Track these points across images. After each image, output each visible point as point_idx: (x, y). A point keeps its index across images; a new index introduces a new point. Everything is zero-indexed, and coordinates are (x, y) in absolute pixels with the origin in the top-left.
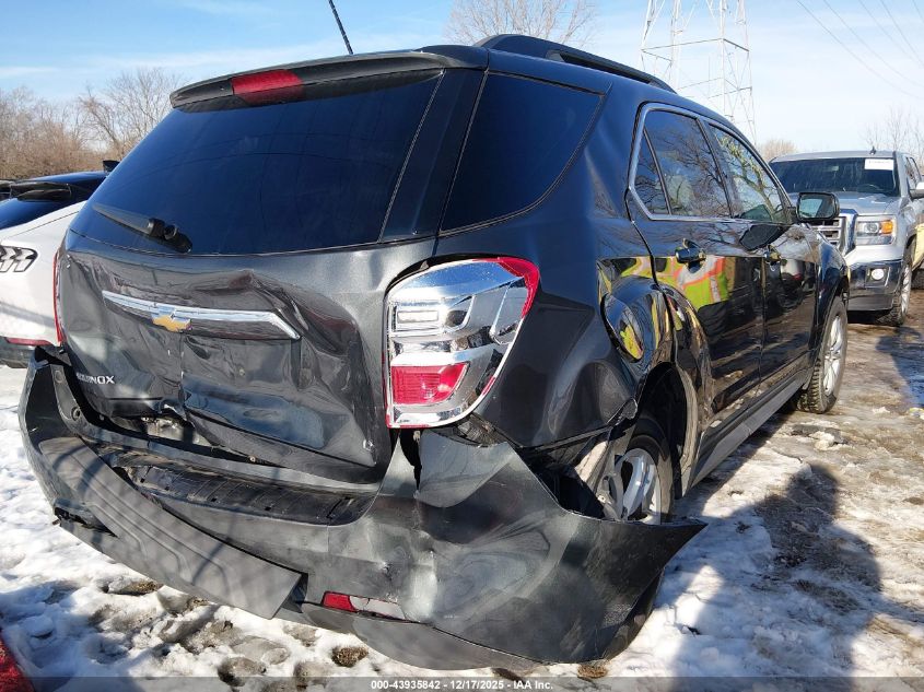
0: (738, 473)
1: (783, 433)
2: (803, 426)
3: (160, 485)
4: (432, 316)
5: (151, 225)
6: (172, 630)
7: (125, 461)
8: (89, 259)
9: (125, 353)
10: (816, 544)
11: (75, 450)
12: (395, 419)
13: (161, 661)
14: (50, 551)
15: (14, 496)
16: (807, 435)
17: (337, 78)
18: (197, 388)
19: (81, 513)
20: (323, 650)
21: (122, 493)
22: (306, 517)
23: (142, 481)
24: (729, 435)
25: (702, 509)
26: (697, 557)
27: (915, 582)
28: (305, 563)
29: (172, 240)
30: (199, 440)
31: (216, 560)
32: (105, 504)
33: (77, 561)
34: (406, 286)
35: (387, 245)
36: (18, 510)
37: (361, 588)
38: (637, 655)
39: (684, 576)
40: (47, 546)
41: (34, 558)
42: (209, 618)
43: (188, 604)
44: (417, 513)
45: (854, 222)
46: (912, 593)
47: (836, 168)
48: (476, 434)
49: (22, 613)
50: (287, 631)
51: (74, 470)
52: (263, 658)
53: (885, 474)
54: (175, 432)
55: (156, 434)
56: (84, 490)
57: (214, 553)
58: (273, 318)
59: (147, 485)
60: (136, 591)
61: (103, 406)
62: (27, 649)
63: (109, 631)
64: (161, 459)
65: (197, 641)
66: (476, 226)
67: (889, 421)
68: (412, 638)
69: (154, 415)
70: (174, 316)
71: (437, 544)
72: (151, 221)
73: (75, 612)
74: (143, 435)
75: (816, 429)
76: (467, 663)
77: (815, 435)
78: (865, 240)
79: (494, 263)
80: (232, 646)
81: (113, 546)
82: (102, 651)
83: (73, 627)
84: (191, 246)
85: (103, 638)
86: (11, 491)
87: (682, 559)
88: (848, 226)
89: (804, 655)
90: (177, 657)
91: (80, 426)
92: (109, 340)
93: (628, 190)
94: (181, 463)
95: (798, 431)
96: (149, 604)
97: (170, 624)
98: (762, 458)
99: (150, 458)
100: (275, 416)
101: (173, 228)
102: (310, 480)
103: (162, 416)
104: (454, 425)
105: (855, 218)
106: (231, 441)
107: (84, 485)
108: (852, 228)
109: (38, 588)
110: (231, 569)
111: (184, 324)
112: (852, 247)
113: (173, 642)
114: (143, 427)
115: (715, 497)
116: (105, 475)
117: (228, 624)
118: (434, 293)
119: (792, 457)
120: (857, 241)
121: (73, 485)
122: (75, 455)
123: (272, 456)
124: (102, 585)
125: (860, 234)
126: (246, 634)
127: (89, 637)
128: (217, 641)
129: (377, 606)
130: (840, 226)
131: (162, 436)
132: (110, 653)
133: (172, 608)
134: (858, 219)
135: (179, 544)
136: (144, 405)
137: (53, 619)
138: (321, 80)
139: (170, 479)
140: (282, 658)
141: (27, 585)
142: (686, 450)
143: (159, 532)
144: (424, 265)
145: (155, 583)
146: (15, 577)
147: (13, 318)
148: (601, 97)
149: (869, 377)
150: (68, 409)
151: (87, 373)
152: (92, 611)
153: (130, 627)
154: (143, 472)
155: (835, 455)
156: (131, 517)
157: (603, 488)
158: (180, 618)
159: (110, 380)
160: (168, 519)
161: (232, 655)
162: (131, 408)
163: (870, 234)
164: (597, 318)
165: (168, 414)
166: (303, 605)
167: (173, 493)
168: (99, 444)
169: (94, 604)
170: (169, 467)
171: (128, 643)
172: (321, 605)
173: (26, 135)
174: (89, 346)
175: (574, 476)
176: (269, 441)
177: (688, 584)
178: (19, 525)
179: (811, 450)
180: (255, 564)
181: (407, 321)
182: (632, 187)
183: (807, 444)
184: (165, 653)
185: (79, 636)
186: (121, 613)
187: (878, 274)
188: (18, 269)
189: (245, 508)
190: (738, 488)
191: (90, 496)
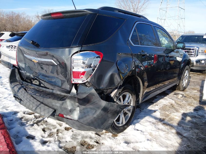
0: (158, 101)
1: (172, 94)
2: (176, 93)
3: (32, 92)
4: (80, 62)
5: (31, 42)
6: (35, 121)
7: (26, 87)
8: (21, 48)
9: (29, 66)
10: (170, 116)
11: (18, 85)
12: (73, 81)
13: (32, 127)
14: (15, 105)
15: (10, 95)
16: (177, 95)
17: (68, 14)
18: (40, 74)
19: (18, 97)
20: (63, 127)
21: (25, 93)
22: (57, 99)
23: (29, 91)
24: (154, 93)
25: (148, 108)
26: (143, 116)
27: (189, 125)
28: (56, 108)
29: (36, 45)
30: (42, 85)
31: (40, 106)
32: (21, 95)
33: (20, 108)
34: (75, 56)
35: (72, 47)
36: (10, 98)
37: (66, 113)
38: (124, 133)
39: (139, 120)
40: (15, 104)
41: (12, 106)
42: (43, 120)
43: (39, 117)
44: (77, 100)
45: (198, 50)
46: (187, 127)
47: (197, 37)
48: (89, 85)
49: (8, 116)
50: (57, 123)
51: (17, 88)
52: (51, 128)
53: (191, 104)
54: (38, 83)
55: (34, 83)
56: (18, 92)
57: (40, 105)
58: (52, 61)
59: (29, 92)
60: (30, 114)
61: (24, 77)
62: (7, 122)
63: (23, 121)
64: (33, 87)
65: (40, 124)
66: (91, 45)
67: (197, 93)
68: (74, 123)
69: (34, 79)
70: (36, 60)
71: (80, 106)
72: (31, 41)
73: (17, 117)
74: (32, 83)
75: (179, 94)
76: (85, 129)
77: (178, 95)
78: (200, 54)
79: (94, 52)
80: (46, 125)
81: (23, 103)
82: (21, 124)
83: (17, 119)
84: (39, 46)
85: (22, 122)
86: (10, 94)
87: (140, 117)
88: (197, 51)
89: (159, 137)
90: (35, 126)
91: (20, 81)
92: (25, 64)
93: (129, 39)
94: (36, 88)
95: (175, 94)
96: (32, 116)
97: (35, 120)
98: (165, 99)
99: (31, 87)
100: (53, 80)
101: (36, 42)
102: (59, 93)
103: (36, 80)
104: (84, 83)
105: (198, 49)
106: (46, 85)
107: (18, 91)
108: (198, 51)
109: (12, 112)
110: (42, 108)
111: (37, 61)
112: (197, 55)
113: (35, 124)
114: (32, 82)
115: (151, 106)
116: (22, 90)
117: (46, 121)
118: (80, 57)
119: (172, 99)
120: (199, 54)
121: (16, 91)
122: (17, 86)
123: (52, 88)
124: (24, 112)
125: (199, 53)
126: (49, 123)
127: (19, 121)
128: (43, 124)
129: (68, 117)
130: (195, 50)
131: (35, 84)
132: (23, 125)
133: (36, 117)
134: (199, 49)
135: (33, 103)
136: (32, 77)
137: (13, 118)
138: (66, 15)
139: (33, 91)
140: (55, 128)
141: (10, 111)
142: (140, 94)
143: (30, 100)
144: (79, 52)
145: (34, 113)
146: (8, 110)
147: (13, 60)
148: (125, 20)
149: (196, 84)
150: (18, 77)
151: (21, 70)
152: (21, 117)
153: (27, 120)
154: (29, 89)
155: (182, 100)
156: (25, 97)
157: (116, 98)
158: (37, 119)
159: (25, 72)
160: (32, 98)
161: (45, 127)
162: (29, 78)
163: (202, 53)
164: (115, 64)
165: (36, 79)
166: (55, 116)
167: (34, 94)
168: (23, 84)
169: (21, 116)
170: (34, 89)
171: (26, 123)
172: (58, 116)
173: (24, 22)
174: (22, 65)
175: (110, 96)
176: (52, 85)
177: (139, 121)
178: (10, 100)
179: (177, 98)
180: (46, 107)
181: (75, 63)
182: (130, 39)
183: (176, 97)
184: (33, 125)
185: (17, 121)
186: (26, 118)
187: (203, 62)
188: (12, 50)
189: (45, 97)
190: (157, 104)
191: (19, 93)
